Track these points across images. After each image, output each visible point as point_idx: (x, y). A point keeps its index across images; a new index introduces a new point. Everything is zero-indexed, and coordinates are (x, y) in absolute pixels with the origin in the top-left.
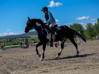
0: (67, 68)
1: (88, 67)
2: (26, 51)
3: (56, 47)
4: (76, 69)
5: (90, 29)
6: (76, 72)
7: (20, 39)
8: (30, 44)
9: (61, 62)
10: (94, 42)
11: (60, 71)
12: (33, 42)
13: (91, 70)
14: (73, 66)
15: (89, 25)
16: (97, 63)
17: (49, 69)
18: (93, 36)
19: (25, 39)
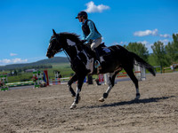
0: (117, 123)
1: (156, 120)
2: (43, 93)
3: (98, 84)
4: (133, 124)
5: (159, 52)
6: (135, 129)
7: (34, 70)
8: (51, 80)
9: (107, 112)
10: (167, 75)
11: (106, 127)
12: (57, 75)
13: (162, 126)
14: (129, 118)
15: (158, 45)
16: (172, 114)
17: (86, 124)
18: (165, 65)
19: (42, 71)
